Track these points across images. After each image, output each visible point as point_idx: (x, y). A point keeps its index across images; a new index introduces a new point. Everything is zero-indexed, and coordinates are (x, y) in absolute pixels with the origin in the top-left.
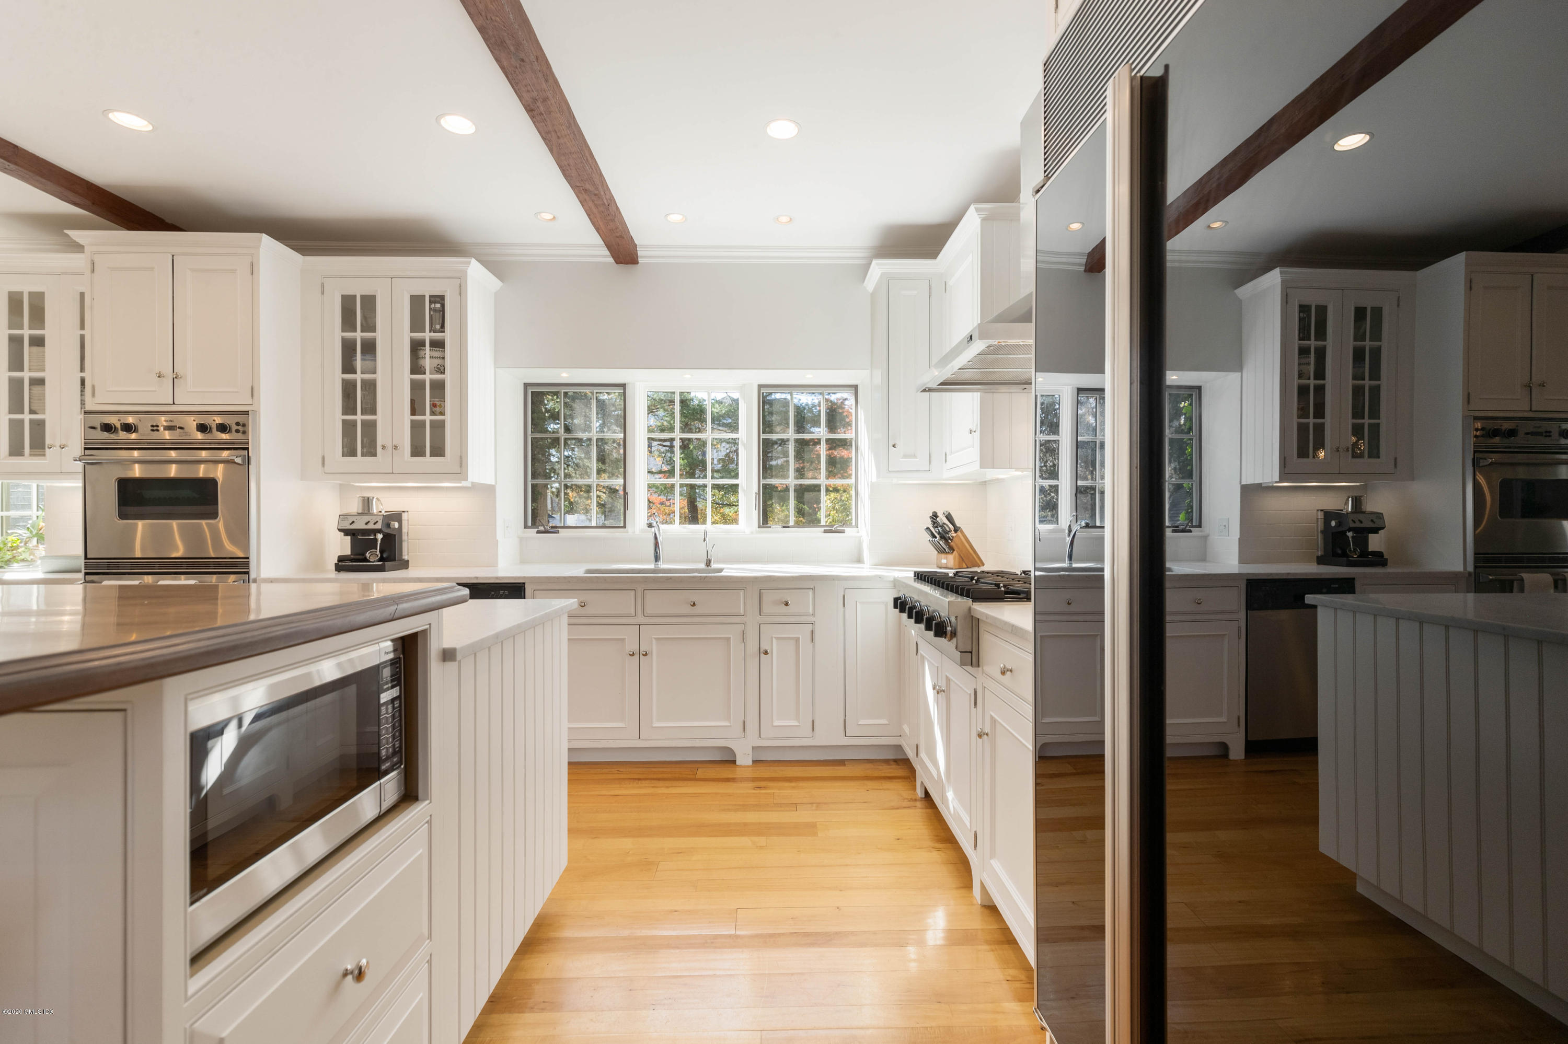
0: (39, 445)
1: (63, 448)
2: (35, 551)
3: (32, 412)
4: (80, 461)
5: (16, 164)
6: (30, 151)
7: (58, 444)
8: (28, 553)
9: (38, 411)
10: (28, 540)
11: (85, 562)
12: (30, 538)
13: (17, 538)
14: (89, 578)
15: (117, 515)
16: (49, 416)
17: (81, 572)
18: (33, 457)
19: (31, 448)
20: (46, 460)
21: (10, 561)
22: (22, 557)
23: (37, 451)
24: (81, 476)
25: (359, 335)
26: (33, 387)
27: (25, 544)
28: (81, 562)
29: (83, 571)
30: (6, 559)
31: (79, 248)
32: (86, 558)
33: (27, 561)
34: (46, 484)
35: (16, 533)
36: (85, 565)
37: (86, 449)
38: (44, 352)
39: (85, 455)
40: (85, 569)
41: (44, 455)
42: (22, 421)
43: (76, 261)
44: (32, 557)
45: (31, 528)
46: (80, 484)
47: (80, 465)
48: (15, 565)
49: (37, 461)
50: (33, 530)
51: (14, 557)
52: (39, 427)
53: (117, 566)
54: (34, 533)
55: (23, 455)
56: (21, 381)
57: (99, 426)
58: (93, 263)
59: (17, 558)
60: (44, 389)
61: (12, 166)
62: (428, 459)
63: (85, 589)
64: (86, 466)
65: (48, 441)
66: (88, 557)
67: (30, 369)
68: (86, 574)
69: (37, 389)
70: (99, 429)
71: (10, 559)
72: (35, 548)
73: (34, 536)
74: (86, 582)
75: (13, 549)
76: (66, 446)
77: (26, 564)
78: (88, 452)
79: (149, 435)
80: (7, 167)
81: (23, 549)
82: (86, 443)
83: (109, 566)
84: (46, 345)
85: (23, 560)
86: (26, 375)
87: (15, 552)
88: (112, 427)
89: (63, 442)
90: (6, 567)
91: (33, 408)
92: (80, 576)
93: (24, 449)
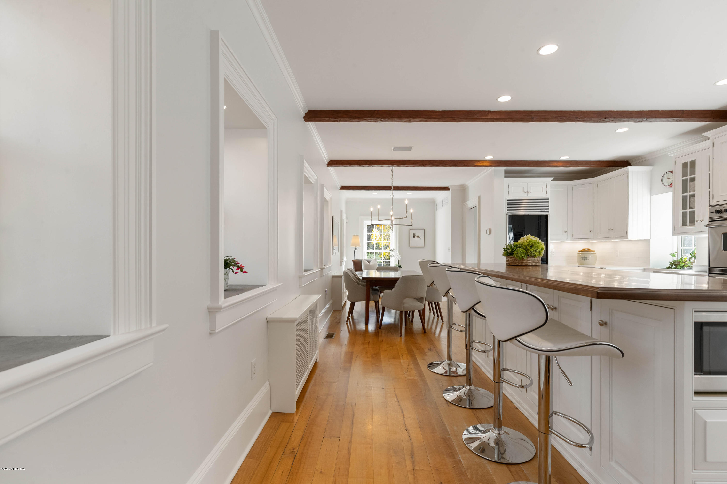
0: (693, 221)
1: (702, 221)
2: (694, 263)
3: (691, 208)
4: (707, 227)
5: (683, 117)
6: (688, 110)
7: (700, 220)
8: (690, 264)
9: (693, 208)
10: (690, 258)
11: (709, 269)
12: (691, 258)
13: (686, 257)
14: (710, 275)
15: (723, 249)
16: (697, 209)
17: (707, 272)
18: (690, 226)
19: (690, 222)
20: (696, 227)
21: (683, 267)
22: (688, 265)
23: (692, 223)
24: (707, 233)
26: (691, 198)
27: (689, 260)
28: (707, 269)
29: (708, 272)
30: (682, 266)
31: (709, 138)
32: (709, 267)
33: (690, 267)
34: (697, 236)
35: (685, 256)
36: (709, 270)
37: (709, 221)
38: (695, 183)
39: (709, 224)
40: (709, 271)
41: (695, 225)
42: (687, 212)
43: (708, 143)
44: (692, 265)
45: (691, 254)
46: (707, 236)
47: (707, 228)
48: (685, 268)
49: (692, 227)
50: (692, 255)
51: (685, 265)
52: (693, 214)
53: (722, 271)
54: (693, 256)
55: (687, 225)
56: (687, 196)
57: (715, 211)
58: (714, 143)
59: (686, 265)
60: (695, 198)
61: (682, 119)
63: (709, 279)
64: (709, 229)
65: (696, 219)
66: (710, 266)
67: (690, 191)
68: (709, 273)
69: (692, 199)
70: (715, 213)
71: (684, 266)
72: (693, 262)
73: (693, 257)
74: (709, 277)
75: (685, 262)
76: (703, 221)
77: (689, 268)
78: (710, 223)
80: (680, 120)
81: (688, 262)
82: (709, 219)
83: (719, 271)
84: (696, 181)
85: (688, 266)
86: (688, 194)
87: (685, 263)
88: (720, 211)
89: (702, 219)
90: (682, 269)
91: (691, 206)
92: (707, 274)
93: (687, 223)
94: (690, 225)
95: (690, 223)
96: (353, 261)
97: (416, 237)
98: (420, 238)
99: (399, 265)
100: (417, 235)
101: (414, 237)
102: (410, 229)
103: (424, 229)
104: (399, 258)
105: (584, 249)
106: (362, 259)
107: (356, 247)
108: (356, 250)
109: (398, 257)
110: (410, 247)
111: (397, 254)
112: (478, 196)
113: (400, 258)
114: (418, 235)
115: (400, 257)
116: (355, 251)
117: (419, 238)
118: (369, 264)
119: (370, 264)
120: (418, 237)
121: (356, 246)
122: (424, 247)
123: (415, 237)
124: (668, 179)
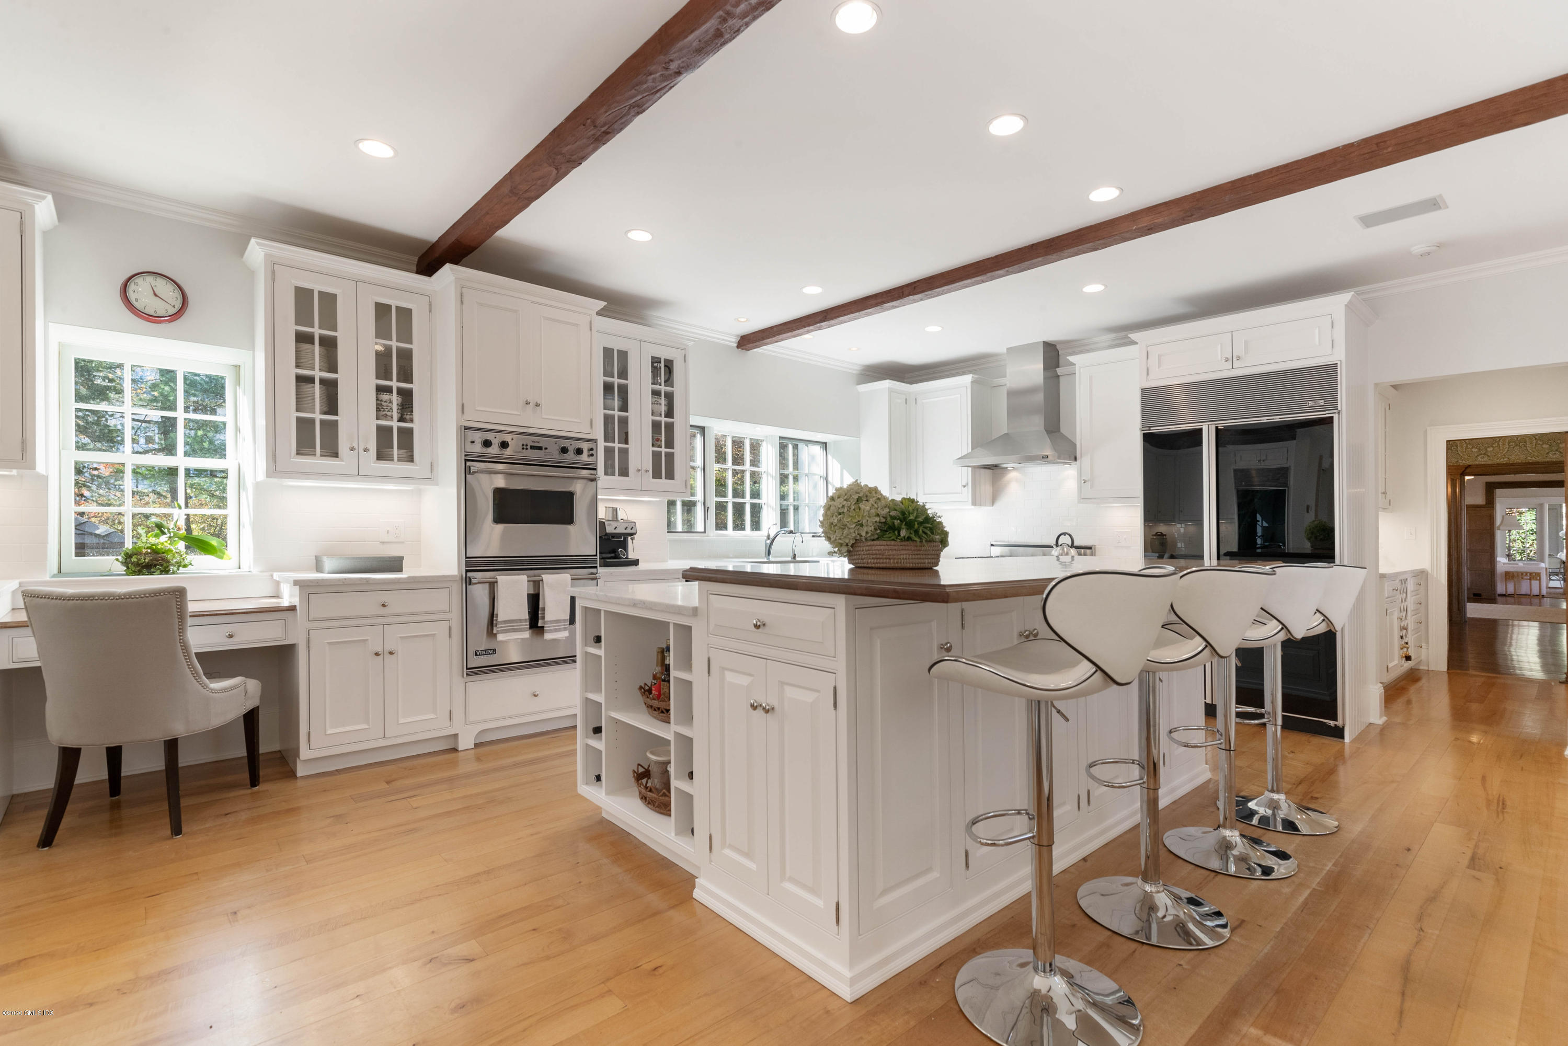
1: (366, 451)
15: (492, 520)
16: (344, 418)
18: (324, 458)
23: (327, 452)
25: (616, 381)
41: (338, 457)
42: (311, 420)
56: (310, 379)
57: (478, 442)
58: (462, 296)
62: (663, 481)
67: (321, 367)
70: (480, 444)
76: (369, 450)
78: (469, 463)
79: (519, 452)
86: (316, 374)
88: (491, 443)
93: (314, 449)
95: (321, 449)
124: (156, 295)
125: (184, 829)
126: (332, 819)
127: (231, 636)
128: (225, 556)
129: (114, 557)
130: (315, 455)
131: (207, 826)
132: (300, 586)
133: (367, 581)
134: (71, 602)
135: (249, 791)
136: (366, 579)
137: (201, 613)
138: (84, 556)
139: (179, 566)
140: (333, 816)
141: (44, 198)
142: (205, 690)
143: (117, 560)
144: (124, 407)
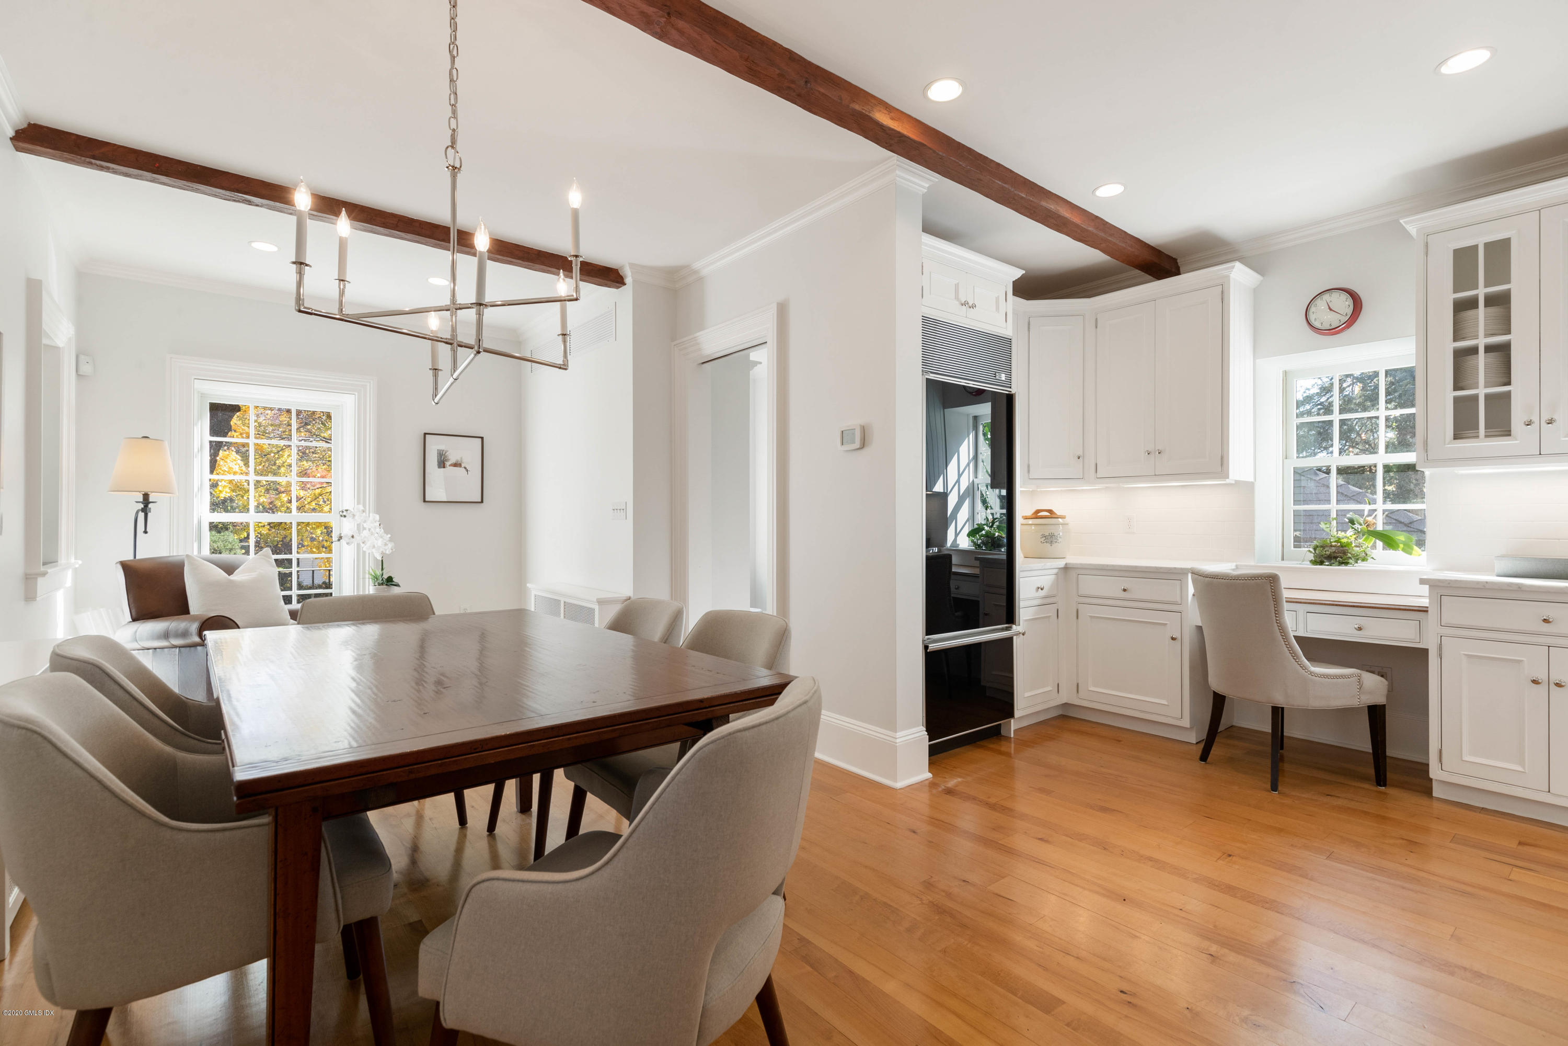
94: (1486, 436)
95: (1486, 429)
96: (126, 567)
97: (451, 465)
98: (465, 468)
99: (385, 576)
100: (452, 459)
101: (442, 464)
102: (425, 434)
103: (482, 438)
104: (386, 545)
105: (1038, 511)
106: (187, 556)
107: (146, 496)
108: (145, 510)
109: (380, 542)
110: (425, 501)
111: (378, 530)
112: (778, 304)
113: (390, 545)
114: (459, 459)
115: (391, 540)
116: (141, 515)
117: (462, 470)
118: (232, 577)
119: (237, 577)
120: (457, 465)
121: (146, 490)
122: (482, 502)
123: (448, 464)
124: (1330, 309)
125: (1280, 788)
126: (1404, 841)
127: (1360, 629)
128: (1413, 552)
129: (1307, 549)
130: (1478, 437)
131: (1304, 796)
132: (1430, 586)
133: (1519, 588)
134: (1207, 579)
135: (1375, 788)
136: (1517, 584)
137: (1331, 603)
138: (1300, 548)
139: (1358, 559)
140: (1406, 840)
141: (1233, 267)
142: (1304, 671)
143: (1309, 551)
144: (1334, 415)
